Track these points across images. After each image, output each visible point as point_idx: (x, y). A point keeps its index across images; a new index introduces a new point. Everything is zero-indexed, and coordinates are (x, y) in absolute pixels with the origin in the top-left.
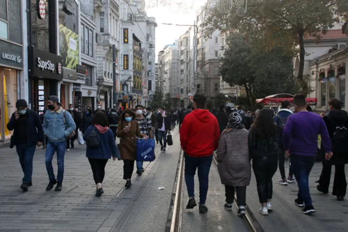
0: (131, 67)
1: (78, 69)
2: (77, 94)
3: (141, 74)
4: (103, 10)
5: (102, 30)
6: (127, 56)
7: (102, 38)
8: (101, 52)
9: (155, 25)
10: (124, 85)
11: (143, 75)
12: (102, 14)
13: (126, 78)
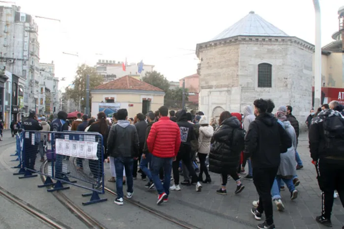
0: (44, 103)
1: (24, 108)
2: (23, 116)
3: (49, 105)
4: (32, 85)
5: (32, 92)
6: (42, 99)
7: (32, 95)
8: (31, 100)
9: (58, 81)
10: (40, 111)
11: (51, 105)
12: (32, 86)
13: (41, 108)
